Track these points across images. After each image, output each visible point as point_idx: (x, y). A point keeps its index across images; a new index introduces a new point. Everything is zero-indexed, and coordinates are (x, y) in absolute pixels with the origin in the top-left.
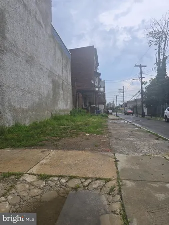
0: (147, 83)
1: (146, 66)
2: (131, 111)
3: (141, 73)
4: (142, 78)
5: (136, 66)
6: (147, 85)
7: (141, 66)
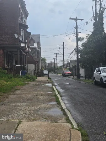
0: (83, 39)
1: (82, 20)
2: (69, 72)
3: (77, 27)
4: (77, 33)
5: (70, 19)
6: (83, 41)
7: (76, 19)
